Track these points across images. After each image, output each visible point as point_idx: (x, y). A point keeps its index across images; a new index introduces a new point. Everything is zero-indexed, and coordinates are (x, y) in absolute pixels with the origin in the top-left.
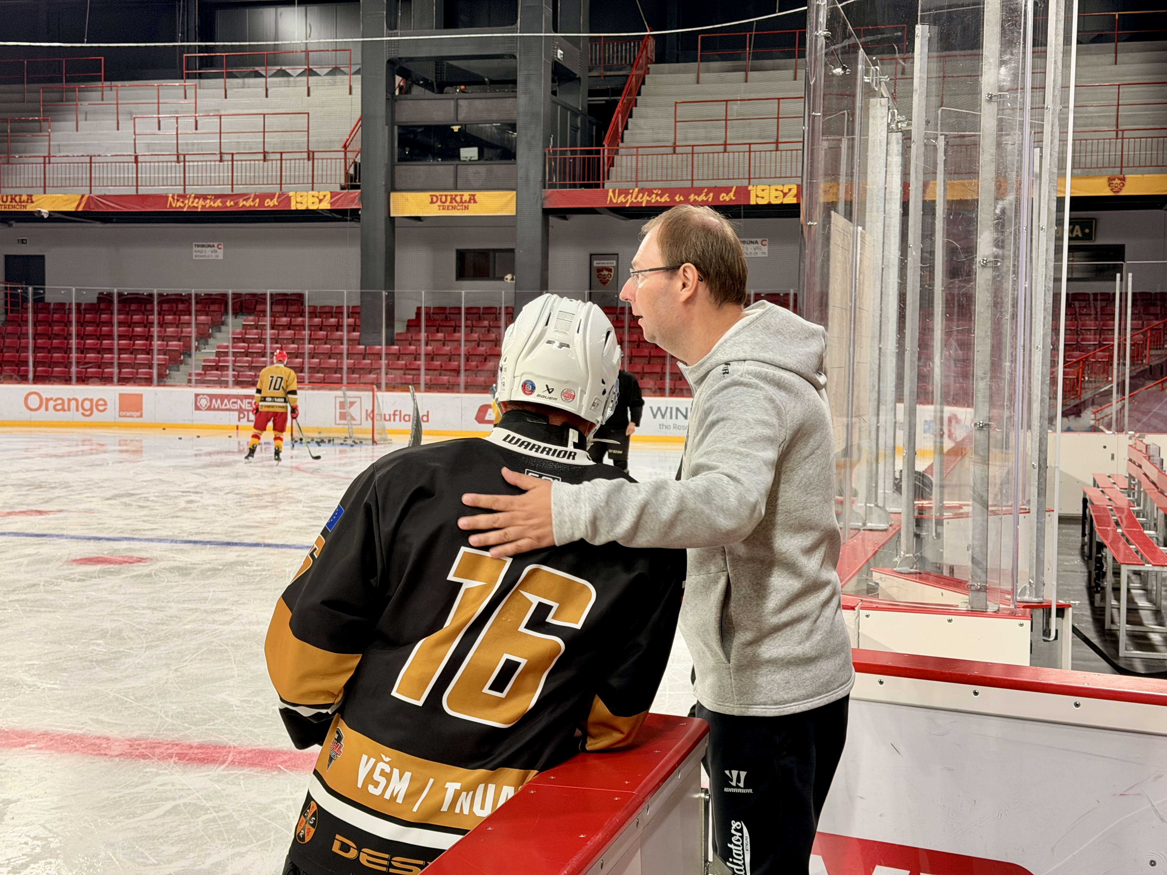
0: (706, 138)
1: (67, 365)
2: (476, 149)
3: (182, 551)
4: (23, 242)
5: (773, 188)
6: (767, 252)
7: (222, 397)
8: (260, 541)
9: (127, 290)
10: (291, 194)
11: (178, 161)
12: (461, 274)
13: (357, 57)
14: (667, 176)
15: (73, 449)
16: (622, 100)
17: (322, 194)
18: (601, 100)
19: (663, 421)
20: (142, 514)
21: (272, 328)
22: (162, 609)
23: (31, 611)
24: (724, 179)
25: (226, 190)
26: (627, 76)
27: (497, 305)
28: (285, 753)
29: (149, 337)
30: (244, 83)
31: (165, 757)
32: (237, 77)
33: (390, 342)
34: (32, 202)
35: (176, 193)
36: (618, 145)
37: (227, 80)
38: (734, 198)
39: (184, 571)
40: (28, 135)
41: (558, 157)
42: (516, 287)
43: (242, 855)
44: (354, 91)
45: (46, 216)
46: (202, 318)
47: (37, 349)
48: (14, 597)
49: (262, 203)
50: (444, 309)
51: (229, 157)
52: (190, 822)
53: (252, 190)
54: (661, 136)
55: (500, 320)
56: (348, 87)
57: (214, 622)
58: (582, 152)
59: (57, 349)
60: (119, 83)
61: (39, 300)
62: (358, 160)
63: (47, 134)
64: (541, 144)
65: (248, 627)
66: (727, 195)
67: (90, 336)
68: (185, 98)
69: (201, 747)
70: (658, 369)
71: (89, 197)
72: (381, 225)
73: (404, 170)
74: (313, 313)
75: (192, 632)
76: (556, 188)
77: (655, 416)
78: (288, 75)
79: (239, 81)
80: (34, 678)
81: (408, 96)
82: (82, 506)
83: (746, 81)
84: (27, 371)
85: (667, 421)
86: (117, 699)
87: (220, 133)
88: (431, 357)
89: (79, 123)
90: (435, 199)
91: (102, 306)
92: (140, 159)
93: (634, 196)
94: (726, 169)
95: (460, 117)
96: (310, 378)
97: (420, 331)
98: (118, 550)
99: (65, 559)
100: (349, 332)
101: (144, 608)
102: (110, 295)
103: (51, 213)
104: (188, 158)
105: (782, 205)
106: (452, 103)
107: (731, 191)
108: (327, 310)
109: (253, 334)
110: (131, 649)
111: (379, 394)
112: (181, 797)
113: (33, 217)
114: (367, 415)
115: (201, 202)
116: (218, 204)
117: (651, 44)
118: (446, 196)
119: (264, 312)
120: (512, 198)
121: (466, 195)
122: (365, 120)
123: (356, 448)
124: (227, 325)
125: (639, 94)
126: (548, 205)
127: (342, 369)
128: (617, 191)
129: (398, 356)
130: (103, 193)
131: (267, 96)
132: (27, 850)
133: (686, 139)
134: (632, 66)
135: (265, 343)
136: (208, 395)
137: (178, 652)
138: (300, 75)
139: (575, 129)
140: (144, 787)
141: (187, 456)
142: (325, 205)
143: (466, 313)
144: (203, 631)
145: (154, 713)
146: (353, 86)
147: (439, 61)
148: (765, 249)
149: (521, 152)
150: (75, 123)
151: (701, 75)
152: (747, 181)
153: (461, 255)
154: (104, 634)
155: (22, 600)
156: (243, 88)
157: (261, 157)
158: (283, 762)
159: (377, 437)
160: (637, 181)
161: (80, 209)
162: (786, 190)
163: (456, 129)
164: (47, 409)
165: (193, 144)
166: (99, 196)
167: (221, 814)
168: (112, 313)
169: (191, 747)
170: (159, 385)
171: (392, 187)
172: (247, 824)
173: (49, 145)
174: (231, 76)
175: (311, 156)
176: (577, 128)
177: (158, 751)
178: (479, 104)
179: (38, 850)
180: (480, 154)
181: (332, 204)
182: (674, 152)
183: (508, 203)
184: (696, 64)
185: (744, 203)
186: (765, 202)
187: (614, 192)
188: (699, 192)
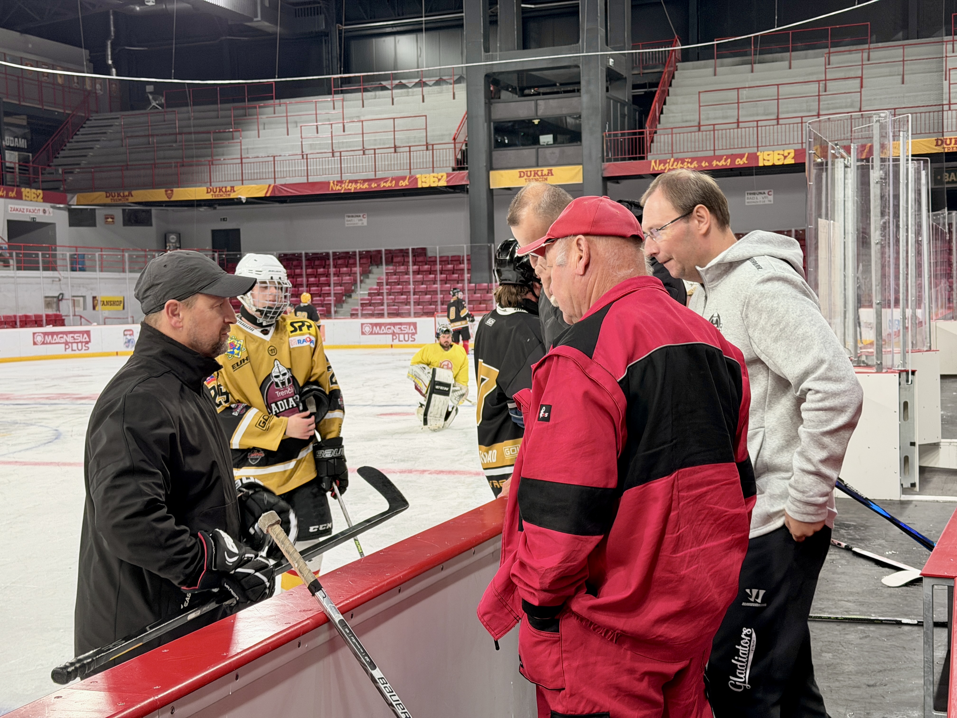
0: (724, 118)
2: (551, 136)
4: (224, 220)
5: (776, 152)
6: (772, 199)
7: (380, 325)
10: (418, 176)
11: (334, 156)
14: (695, 147)
16: (658, 91)
17: (440, 175)
18: (641, 91)
24: (738, 148)
25: (371, 175)
26: (661, 72)
30: (376, 95)
32: (370, 91)
34: (234, 191)
35: (336, 180)
36: (656, 127)
37: (364, 94)
38: (746, 162)
40: (227, 142)
41: (612, 138)
44: (460, 96)
45: (244, 201)
49: (397, 184)
53: (390, 174)
54: (688, 118)
56: (452, 93)
58: (629, 134)
60: (287, 101)
62: (463, 148)
63: (239, 141)
64: (599, 129)
66: (741, 159)
68: (334, 108)
71: (274, 186)
72: (484, 195)
73: (499, 155)
76: (611, 161)
78: (406, 87)
79: (372, 94)
81: (500, 99)
83: (752, 71)
87: (363, 134)
89: (260, 132)
90: (522, 174)
92: (308, 156)
93: (671, 164)
94: (740, 141)
95: (540, 113)
103: (247, 198)
104: (340, 153)
105: (783, 165)
106: (533, 102)
107: (744, 157)
108: (445, 259)
109: (393, 279)
113: (237, 202)
115: (354, 185)
116: (366, 186)
118: (531, 171)
119: (401, 262)
120: (579, 171)
121: (545, 170)
122: (470, 120)
124: (373, 273)
125: (670, 85)
126: (606, 175)
128: (658, 161)
130: (283, 183)
131: (393, 104)
133: (708, 119)
134: (664, 65)
136: (371, 324)
138: (416, 86)
139: (623, 116)
142: (443, 183)
146: (458, 93)
147: (521, 73)
148: (771, 198)
149: (585, 136)
150: (257, 132)
151: (718, 69)
152: (756, 148)
156: (375, 98)
157: (393, 150)
160: (672, 153)
161: (268, 195)
162: (786, 154)
163: (536, 122)
165: (343, 143)
166: (282, 185)
170: (335, 319)
171: (491, 167)
173: (241, 149)
174: (366, 90)
175: (430, 147)
176: (625, 115)
178: (553, 102)
180: (555, 139)
181: (448, 182)
182: (699, 130)
183: (577, 174)
184: (713, 61)
185: (754, 165)
186: (770, 164)
187: (655, 162)
188: (719, 158)
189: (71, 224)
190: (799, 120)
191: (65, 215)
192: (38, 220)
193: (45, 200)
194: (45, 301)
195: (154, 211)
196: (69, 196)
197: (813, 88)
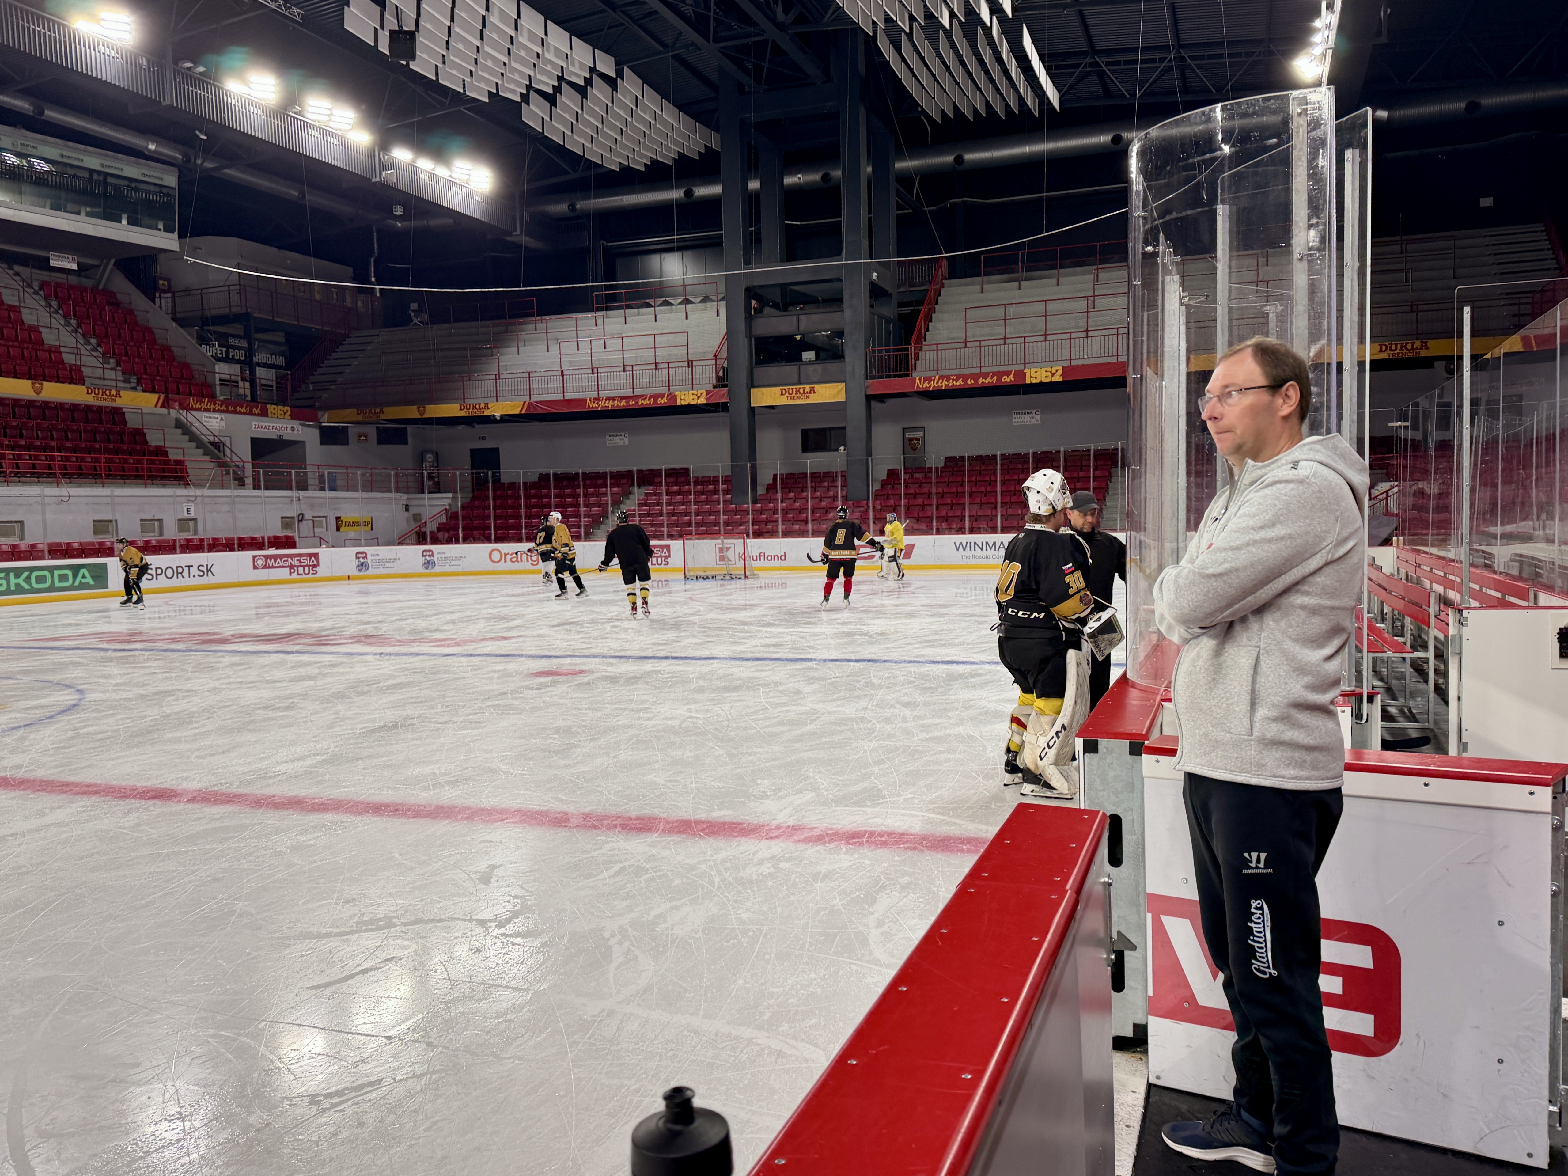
0: (989, 335)
1: (519, 528)
2: (813, 353)
3: (611, 664)
4: (483, 438)
5: (1044, 370)
6: (1039, 419)
8: (669, 654)
9: (559, 471)
10: (677, 393)
11: (593, 373)
12: (806, 449)
13: (722, 288)
14: (961, 365)
15: (526, 590)
16: (924, 309)
17: (700, 392)
18: (907, 310)
19: (965, 553)
20: (579, 636)
21: (667, 495)
22: (600, 709)
23: (502, 713)
24: (1005, 365)
25: (629, 393)
26: (927, 290)
27: (833, 470)
28: (704, 822)
29: (577, 505)
30: (638, 312)
31: (610, 828)
32: (633, 308)
33: (755, 502)
35: (592, 397)
36: (922, 344)
37: (626, 311)
38: (1013, 380)
39: (613, 679)
40: (483, 359)
41: (876, 354)
42: (848, 455)
43: (677, 908)
44: (720, 314)
45: (498, 419)
46: (615, 489)
47: (496, 518)
48: (489, 703)
49: (655, 401)
50: (793, 474)
51: (630, 368)
52: (634, 881)
53: (648, 392)
54: (955, 335)
55: (837, 481)
56: (716, 311)
57: (639, 718)
58: (894, 350)
59: (511, 517)
60: (548, 317)
61: (497, 480)
62: (725, 365)
63: (497, 357)
64: (863, 346)
65: (665, 722)
66: (1008, 377)
67: (534, 507)
68: (596, 326)
69: (638, 818)
70: (959, 514)
71: (529, 403)
72: (745, 414)
73: (759, 371)
74: (697, 482)
75: (625, 727)
76: (875, 379)
77: (958, 549)
78: (671, 304)
79: (635, 311)
80: (508, 766)
81: (761, 315)
82: (535, 633)
83: (1020, 289)
84: (490, 534)
85: (968, 553)
86: (571, 781)
87: (623, 350)
88: (785, 512)
89: (520, 349)
90: (784, 392)
91: (542, 483)
92: (565, 373)
93: (936, 382)
94: (1006, 357)
95: (801, 328)
96: (696, 530)
97: (777, 492)
98: (564, 665)
99: (525, 672)
100: (723, 495)
101: (586, 709)
102: (548, 475)
103: (502, 416)
104: (600, 370)
105: (1051, 382)
106: (795, 318)
107: (1010, 374)
108: (707, 479)
109: (653, 500)
110: (580, 741)
111: (748, 541)
112: (626, 860)
113: (490, 420)
114: (740, 557)
115: (611, 403)
116: (623, 403)
117: (945, 264)
118: (792, 389)
119: (661, 483)
120: (842, 389)
121: (807, 388)
122: (730, 335)
123: (733, 582)
124: (634, 494)
125: (937, 303)
126: (870, 392)
127: (719, 523)
128: (922, 379)
129: (761, 511)
131: (656, 321)
132: (509, 907)
133: (974, 336)
134: (930, 283)
135: (662, 506)
137: (615, 743)
138: (680, 303)
139: (888, 333)
140: (597, 852)
141: (609, 593)
142: (702, 401)
143: (811, 477)
144: (632, 725)
145: (601, 792)
146: (720, 310)
147: (783, 286)
148: (1038, 417)
149: (848, 353)
150: (517, 348)
151: (985, 286)
152: (1023, 365)
153: (805, 433)
154: (557, 730)
155: (496, 705)
156: (638, 316)
157: (653, 366)
158: (703, 830)
159: (748, 573)
160: (938, 370)
161: (523, 412)
162: (1054, 371)
163: (798, 337)
164: (505, 561)
165: (603, 359)
166: (540, 402)
167: (658, 874)
168: (550, 489)
169: (631, 819)
170: (586, 541)
171: (752, 384)
172: (680, 882)
173: (499, 366)
174: (629, 307)
175: (690, 364)
176: (890, 332)
177: (605, 822)
178: (816, 318)
179: (518, 907)
180: (818, 357)
181: (707, 399)
182: (966, 347)
183: (839, 392)
184: (980, 278)
185: (1021, 383)
186: (1037, 381)
187: (920, 379)
188: (985, 376)
189: (323, 442)
190: (1068, 336)
191: (316, 433)
192: (285, 438)
193: (294, 417)
194: (282, 522)
195: (410, 429)
196: (320, 413)
197: (1082, 305)
